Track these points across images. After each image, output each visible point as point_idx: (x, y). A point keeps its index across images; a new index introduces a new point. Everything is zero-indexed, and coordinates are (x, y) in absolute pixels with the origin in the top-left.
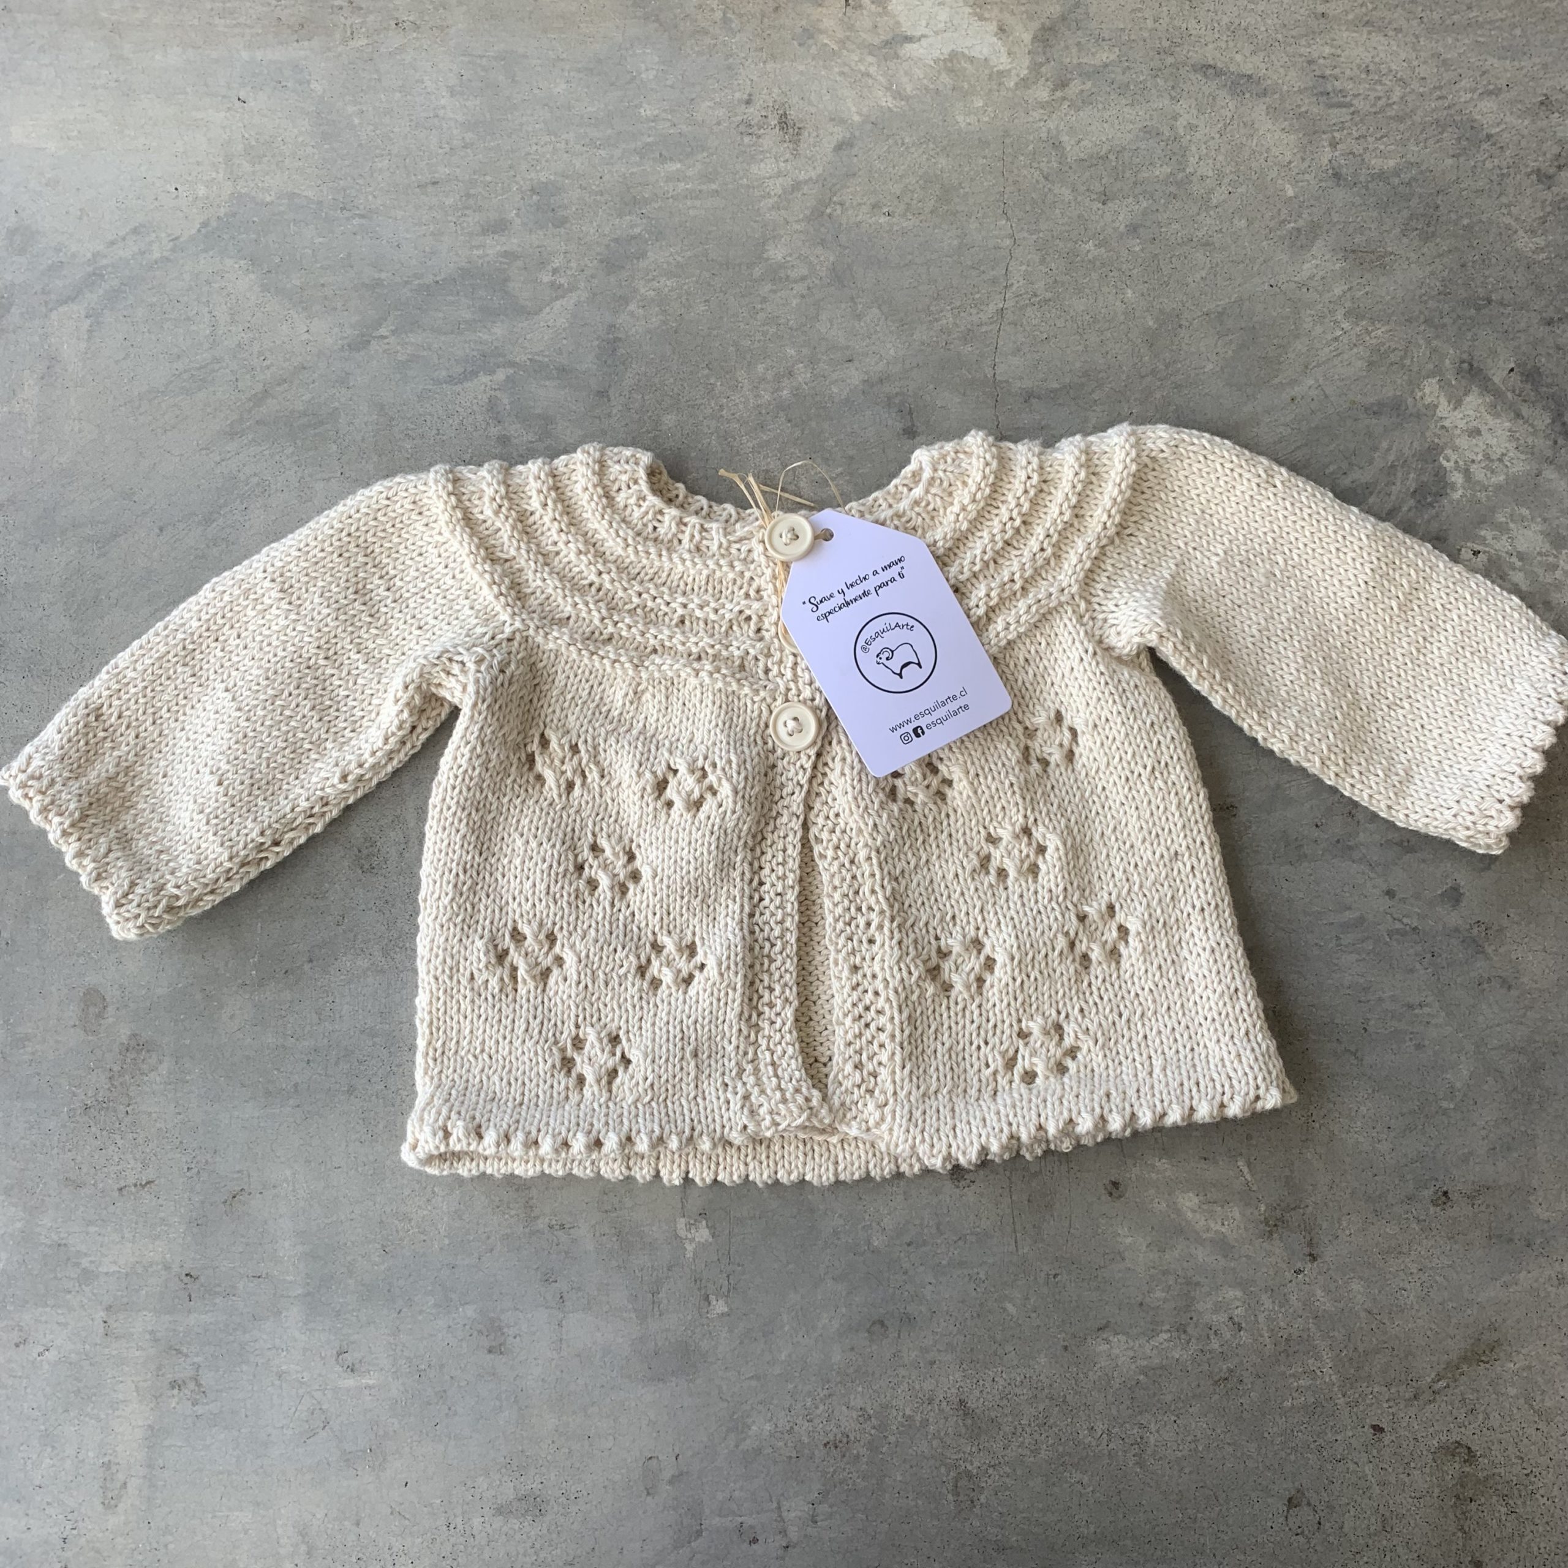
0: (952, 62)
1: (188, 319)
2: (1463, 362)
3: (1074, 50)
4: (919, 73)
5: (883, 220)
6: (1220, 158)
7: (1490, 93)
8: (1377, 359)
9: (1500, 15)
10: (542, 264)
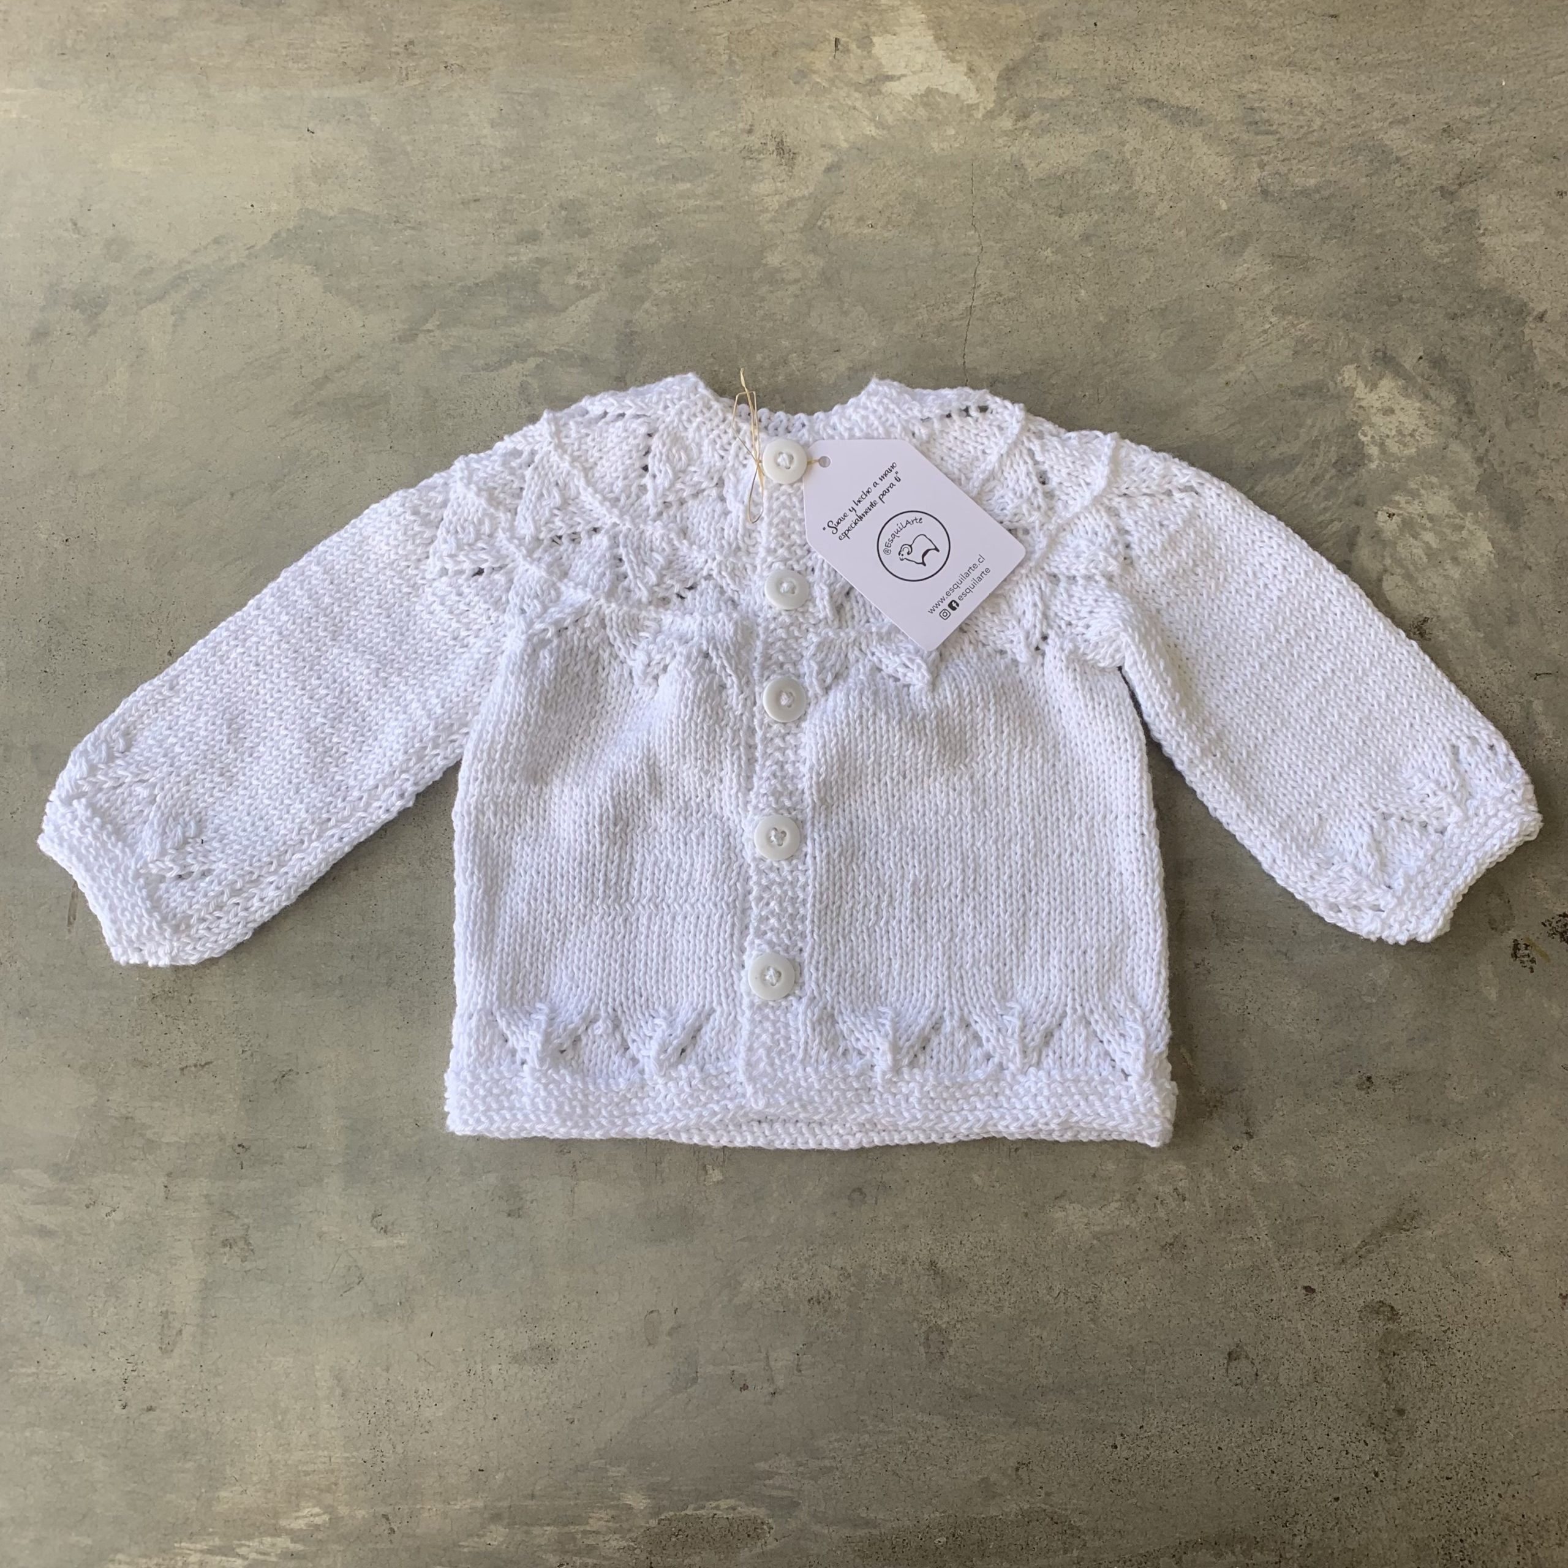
0: (928, 98)
1: (260, 316)
2: (1377, 351)
3: (1034, 86)
4: (899, 107)
5: (866, 231)
6: (1163, 177)
7: (1399, 122)
8: (1301, 348)
9: (1407, 57)
10: (569, 269)
